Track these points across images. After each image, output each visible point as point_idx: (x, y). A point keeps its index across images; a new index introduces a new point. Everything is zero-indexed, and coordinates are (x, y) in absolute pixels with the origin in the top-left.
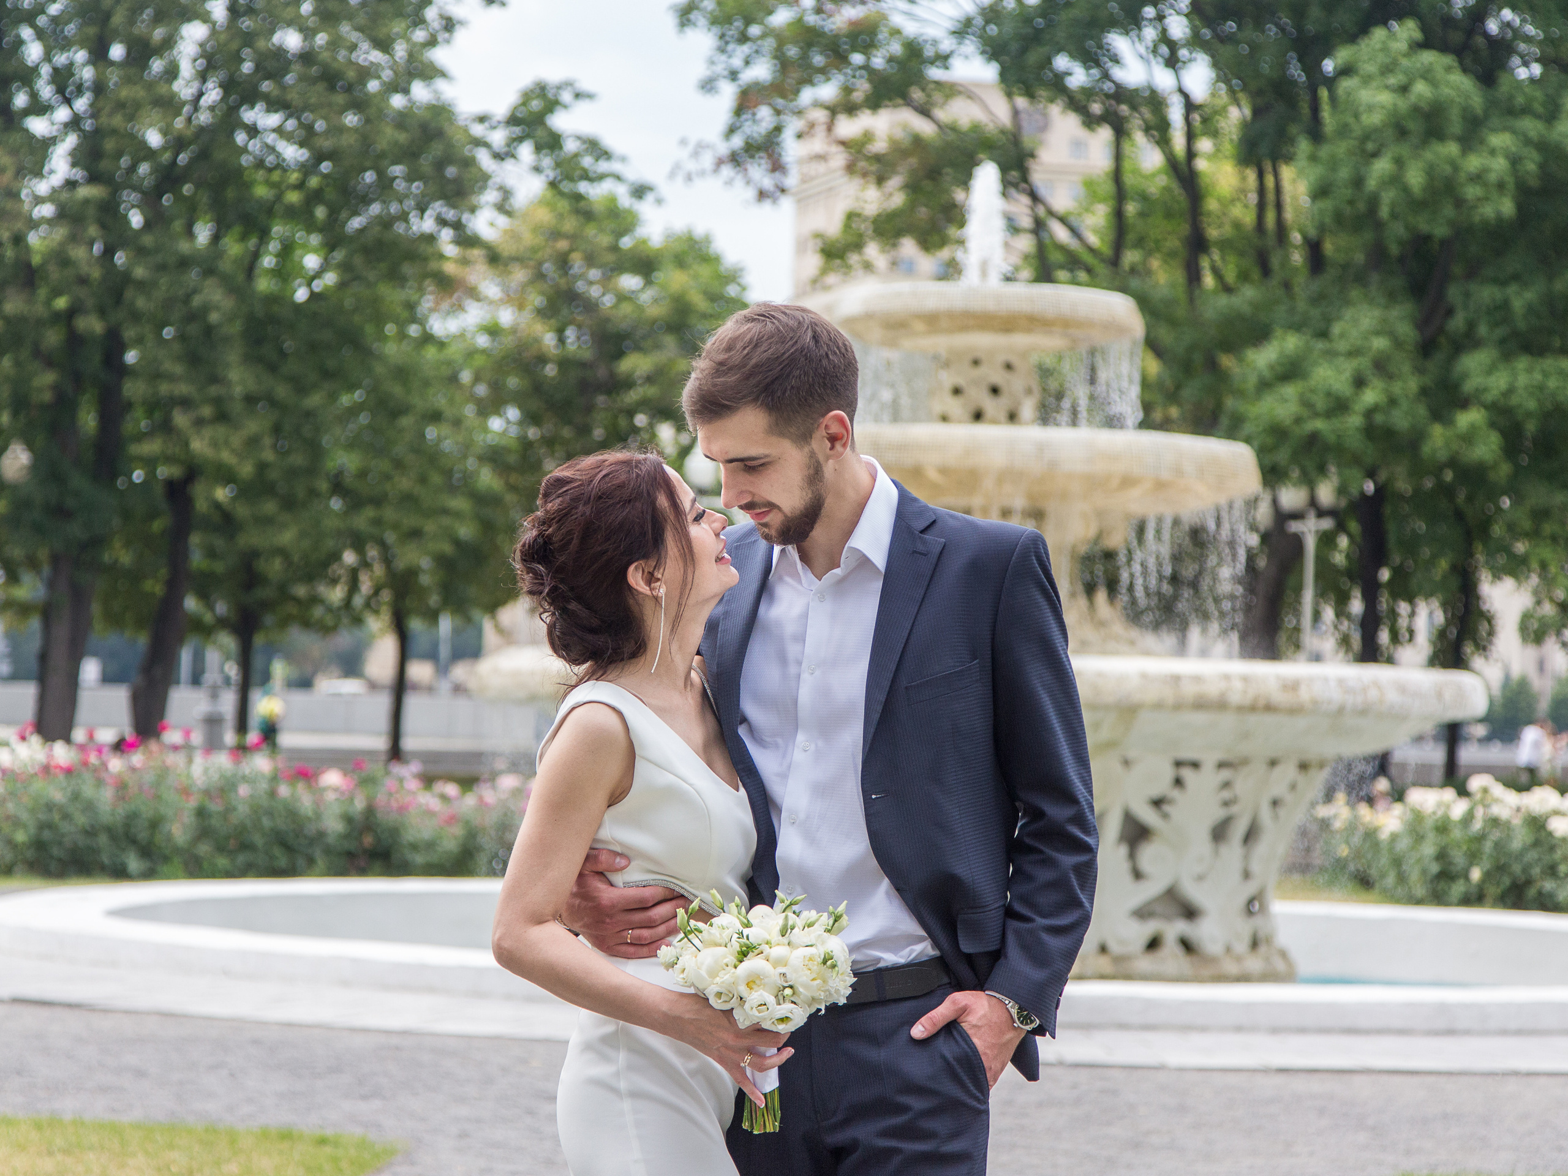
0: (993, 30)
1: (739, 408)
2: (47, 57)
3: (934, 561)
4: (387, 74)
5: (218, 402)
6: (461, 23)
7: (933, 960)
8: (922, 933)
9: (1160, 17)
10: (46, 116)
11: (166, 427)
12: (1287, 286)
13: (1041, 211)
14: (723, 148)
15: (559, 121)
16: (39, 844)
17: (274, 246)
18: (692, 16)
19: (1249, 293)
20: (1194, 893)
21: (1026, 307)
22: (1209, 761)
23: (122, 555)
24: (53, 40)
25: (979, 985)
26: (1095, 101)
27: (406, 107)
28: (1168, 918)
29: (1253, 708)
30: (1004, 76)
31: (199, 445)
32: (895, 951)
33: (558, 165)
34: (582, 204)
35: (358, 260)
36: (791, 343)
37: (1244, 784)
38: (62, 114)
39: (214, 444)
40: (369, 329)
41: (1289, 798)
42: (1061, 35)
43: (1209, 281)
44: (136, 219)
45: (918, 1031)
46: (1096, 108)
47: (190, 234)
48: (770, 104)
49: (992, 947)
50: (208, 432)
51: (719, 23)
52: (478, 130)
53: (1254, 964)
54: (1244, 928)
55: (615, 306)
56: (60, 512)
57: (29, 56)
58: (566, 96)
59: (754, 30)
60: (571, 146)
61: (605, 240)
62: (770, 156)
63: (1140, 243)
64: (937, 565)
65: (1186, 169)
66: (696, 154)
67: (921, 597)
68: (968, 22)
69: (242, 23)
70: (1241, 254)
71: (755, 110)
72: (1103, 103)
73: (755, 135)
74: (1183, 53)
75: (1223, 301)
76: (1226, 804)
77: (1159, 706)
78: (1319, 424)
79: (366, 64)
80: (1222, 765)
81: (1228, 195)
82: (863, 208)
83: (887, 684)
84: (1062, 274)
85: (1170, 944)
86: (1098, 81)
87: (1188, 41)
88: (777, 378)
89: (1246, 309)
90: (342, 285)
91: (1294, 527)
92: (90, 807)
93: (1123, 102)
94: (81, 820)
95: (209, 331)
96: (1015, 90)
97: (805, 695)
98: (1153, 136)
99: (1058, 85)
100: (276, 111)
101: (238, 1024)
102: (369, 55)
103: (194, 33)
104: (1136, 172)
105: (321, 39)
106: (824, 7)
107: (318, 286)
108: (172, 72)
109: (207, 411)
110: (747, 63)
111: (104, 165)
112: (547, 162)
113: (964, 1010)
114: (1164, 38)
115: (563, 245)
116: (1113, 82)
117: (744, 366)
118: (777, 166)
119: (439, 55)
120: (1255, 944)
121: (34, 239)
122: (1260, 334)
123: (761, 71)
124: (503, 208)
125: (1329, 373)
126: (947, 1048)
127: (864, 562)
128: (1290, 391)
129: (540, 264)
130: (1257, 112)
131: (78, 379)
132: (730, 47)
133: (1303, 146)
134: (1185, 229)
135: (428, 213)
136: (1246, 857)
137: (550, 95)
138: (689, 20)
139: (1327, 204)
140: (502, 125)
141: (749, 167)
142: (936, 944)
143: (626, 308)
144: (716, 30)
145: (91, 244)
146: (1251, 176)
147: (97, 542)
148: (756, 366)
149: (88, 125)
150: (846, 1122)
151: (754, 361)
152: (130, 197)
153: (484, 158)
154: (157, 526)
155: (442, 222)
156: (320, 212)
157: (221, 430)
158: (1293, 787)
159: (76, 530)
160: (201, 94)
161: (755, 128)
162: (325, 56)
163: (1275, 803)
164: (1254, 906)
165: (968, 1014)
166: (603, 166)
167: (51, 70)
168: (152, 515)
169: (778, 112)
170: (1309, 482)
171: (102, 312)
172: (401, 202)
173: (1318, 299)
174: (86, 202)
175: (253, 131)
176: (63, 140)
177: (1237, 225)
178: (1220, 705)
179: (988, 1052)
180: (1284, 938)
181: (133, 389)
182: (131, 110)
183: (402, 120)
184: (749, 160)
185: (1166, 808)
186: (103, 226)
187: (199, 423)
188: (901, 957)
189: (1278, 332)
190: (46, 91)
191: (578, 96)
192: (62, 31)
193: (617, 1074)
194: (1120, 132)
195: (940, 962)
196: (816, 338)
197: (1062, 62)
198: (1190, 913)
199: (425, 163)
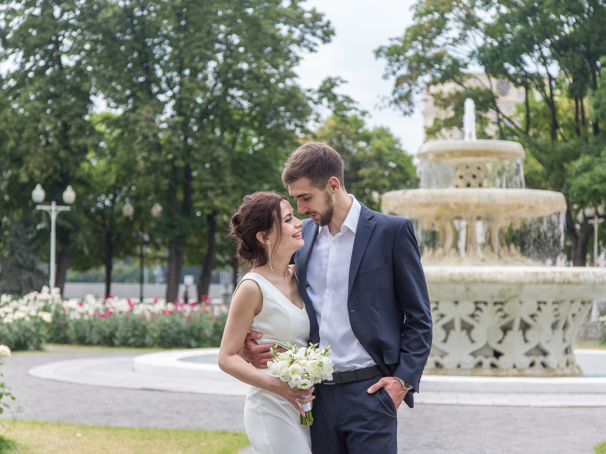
0: (482, 55)
1: (299, 178)
2: (164, 75)
3: (373, 230)
4: (277, 77)
5: (223, 188)
6: (301, 58)
7: (375, 366)
8: (370, 358)
9: (540, 49)
10: (164, 94)
11: (206, 197)
12: (586, 139)
13: (501, 116)
14: (392, 98)
15: (336, 91)
16: (162, 338)
17: (241, 135)
18: (380, 54)
19: (572, 142)
20: (546, 347)
21: (484, 148)
22: (550, 302)
23: (193, 240)
24: (166, 69)
25: (391, 375)
26: (518, 78)
27: (284, 87)
28: (537, 356)
29: (563, 283)
30: (486, 71)
31: (217, 203)
32: (361, 364)
33: (336, 105)
34: (345, 118)
35: (269, 139)
36: (316, 155)
37: (562, 309)
38: (170, 93)
39: (222, 202)
40: (273, 162)
41: (578, 314)
42: (505, 56)
43: (559, 137)
44: (195, 128)
45: (370, 390)
46: (519, 80)
47: (213, 132)
48: (407, 83)
49: (396, 362)
50: (220, 198)
51: (389, 56)
52: (308, 94)
53: (567, 371)
54: (564, 359)
55: (357, 153)
56: (171, 226)
57: (158, 74)
58: (338, 82)
59: (401, 57)
60: (340, 99)
61: (353, 130)
62: (408, 100)
63: (535, 126)
64: (373, 231)
65: (550, 100)
66: (383, 100)
67: (368, 242)
68: (474, 53)
69: (228, 60)
70: (570, 129)
71: (402, 84)
72: (521, 78)
73: (403, 93)
74: (549, 61)
75: (564, 145)
76: (556, 316)
77: (531, 283)
78: (597, 186)
79: (270, 73)
80: (554, 303)
81: (566, 109)
82: (440, 117)
83: (356, 272)
84: (509, 138)
85: (538, 364)
86: (519, 71)
87: (550, 57)
88: (311, 167)
89: (572, 148)
90: (265, 148)
91: (590, 222)
92: (178, 325)
93: (528, 78)
94: (176, 329)
95: (219, 165)
96: (490, 75)
97: (329, 276)
98: (539, 90)
99: (505, 73)
100: (240, 90)
101: (215, 396)
102: (270, 70)
103: (212, 65)
104: (534, 102)
105: (254, 65)
106: (425, 49)
107: (257, 148)
108: (205, 78)
109: (219, 191)
110: (399, 69)
111: (183, 110)
112: (332, 104)
113: (386, 384)
114: (542, 56)
115: (339, 132)
116: (525, 71)
117: (300, 164)
118: (410, 104)
119: (295, 69)
120: (568, 364)
121: (161, 136)
122: (576, 156)
123: (404, 71)
124: (317, 120)
125: (600, 168)
126: (379, 397)
127: (349, 230)
128: (587, 175)
129: (331, 139)
130: (574, 80)
131: (176, 182)
132: (392, 63)
133: (590, 91)
134: (551, 121)
135: (292, 122)
136: (564, 334)
137: (333, 82)
138: (379, 55)
139: (599, 111)
140: (317, 92)
141: (401, 104)
142: (375, 361)
143: (361, 153)
144: (388, 57)
145: (179, 136)
146: (573, 102)
147: (183, 236)
148: (304, 163)
149: (178, 96)
150: (348, 423)
151: (303, 162)
152: (193, 120)
153: (311, 104)
154: (204, 230)
155: (296, 126)
156: (256, 124)
157: (224, 198)
158: (580, 310)
159: (177, 232)
160: (215, 85)
161: (402, 91)
162: (255, 71)
163: (574, 316)
164: (567, 351)
165: (387, 385)
166: (351, 105)
167: (166, 79)
168: (203, 226)
169: (410, 85)
170: (595, 206)
171: (184, 159)
172: (282, 119)
173: (596, 143)
174: (177, 122)
175: (233, 97)
176: (170, 102)
177: (570, 119)
178: (552, 282)
179: (394, 398)
180: (579, 361)
181: (195, 185)
182: (191, 91)
183: (283, 92)
184: (401, 102)
185: (535, 318)
186: (183, 130)
187: (217, 195)
188: (363, 365)
189: (582, 155)
190: (164, 86)
191: (342, 82)
192: (168, 66)
193: (258, 407)
194: (527, 88)
195: (377, 367)
196: (325, 153)
197: (507, 65)
198: (545, 354)
199: (291, 107)
